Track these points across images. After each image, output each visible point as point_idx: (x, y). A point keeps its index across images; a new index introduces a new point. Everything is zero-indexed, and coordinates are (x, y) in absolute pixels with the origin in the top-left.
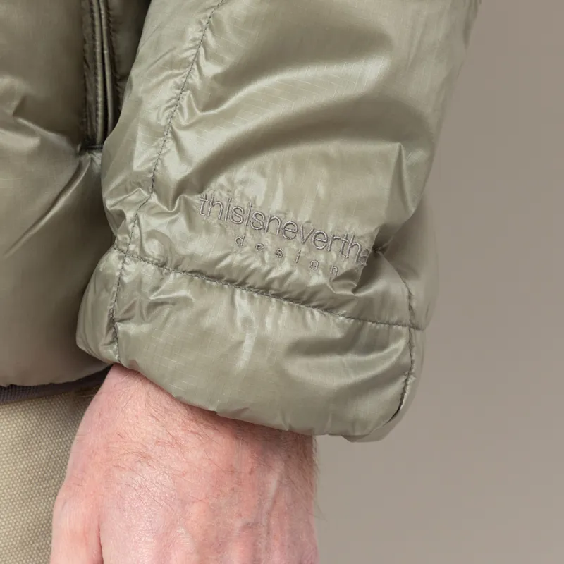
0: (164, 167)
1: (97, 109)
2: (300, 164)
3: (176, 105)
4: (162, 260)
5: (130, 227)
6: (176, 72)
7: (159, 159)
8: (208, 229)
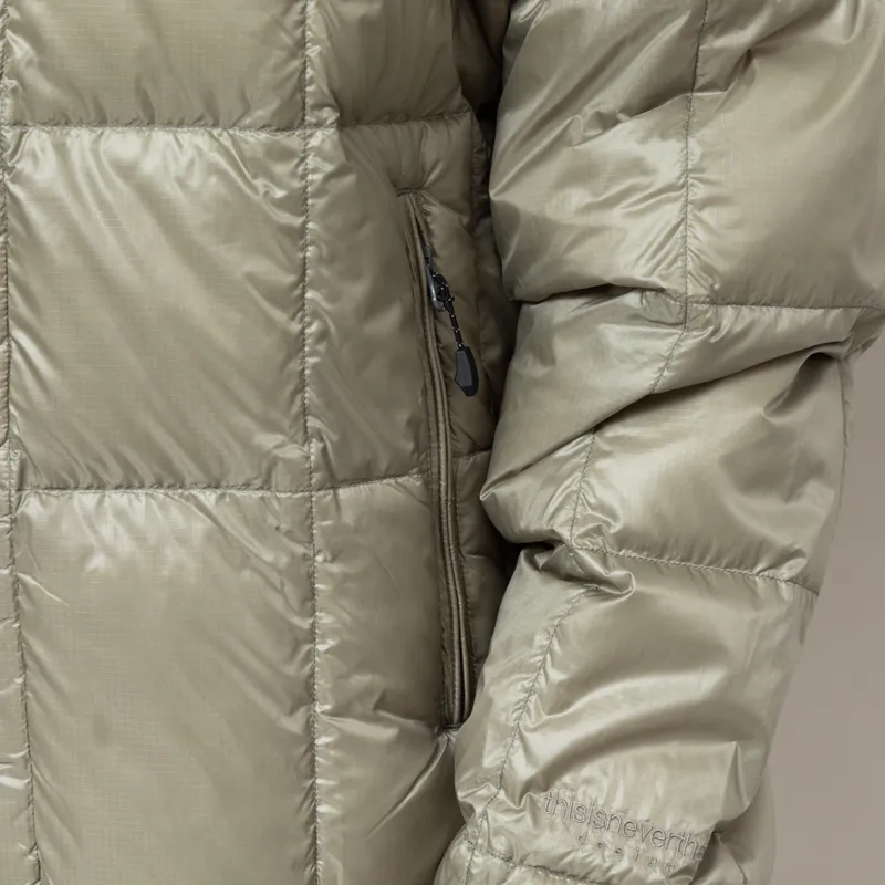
0: (512, 768)
1: (454, 692)
2: (640, 764)
3: (523, 706)
4: (508, 856)
5: (479, 822)
6: (525, 676)
7: (507, 760)
8: (552, 826)
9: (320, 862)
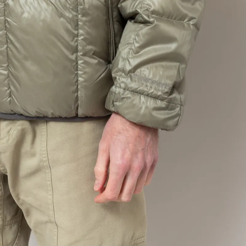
0: (125, 67)
2: (156, 67)
3: (129, 53)
4: (125, 88)
5: (117, 80)
6: (129, 45)
7: (125, 65)
8: (135, 81)
9: (79, 92)
